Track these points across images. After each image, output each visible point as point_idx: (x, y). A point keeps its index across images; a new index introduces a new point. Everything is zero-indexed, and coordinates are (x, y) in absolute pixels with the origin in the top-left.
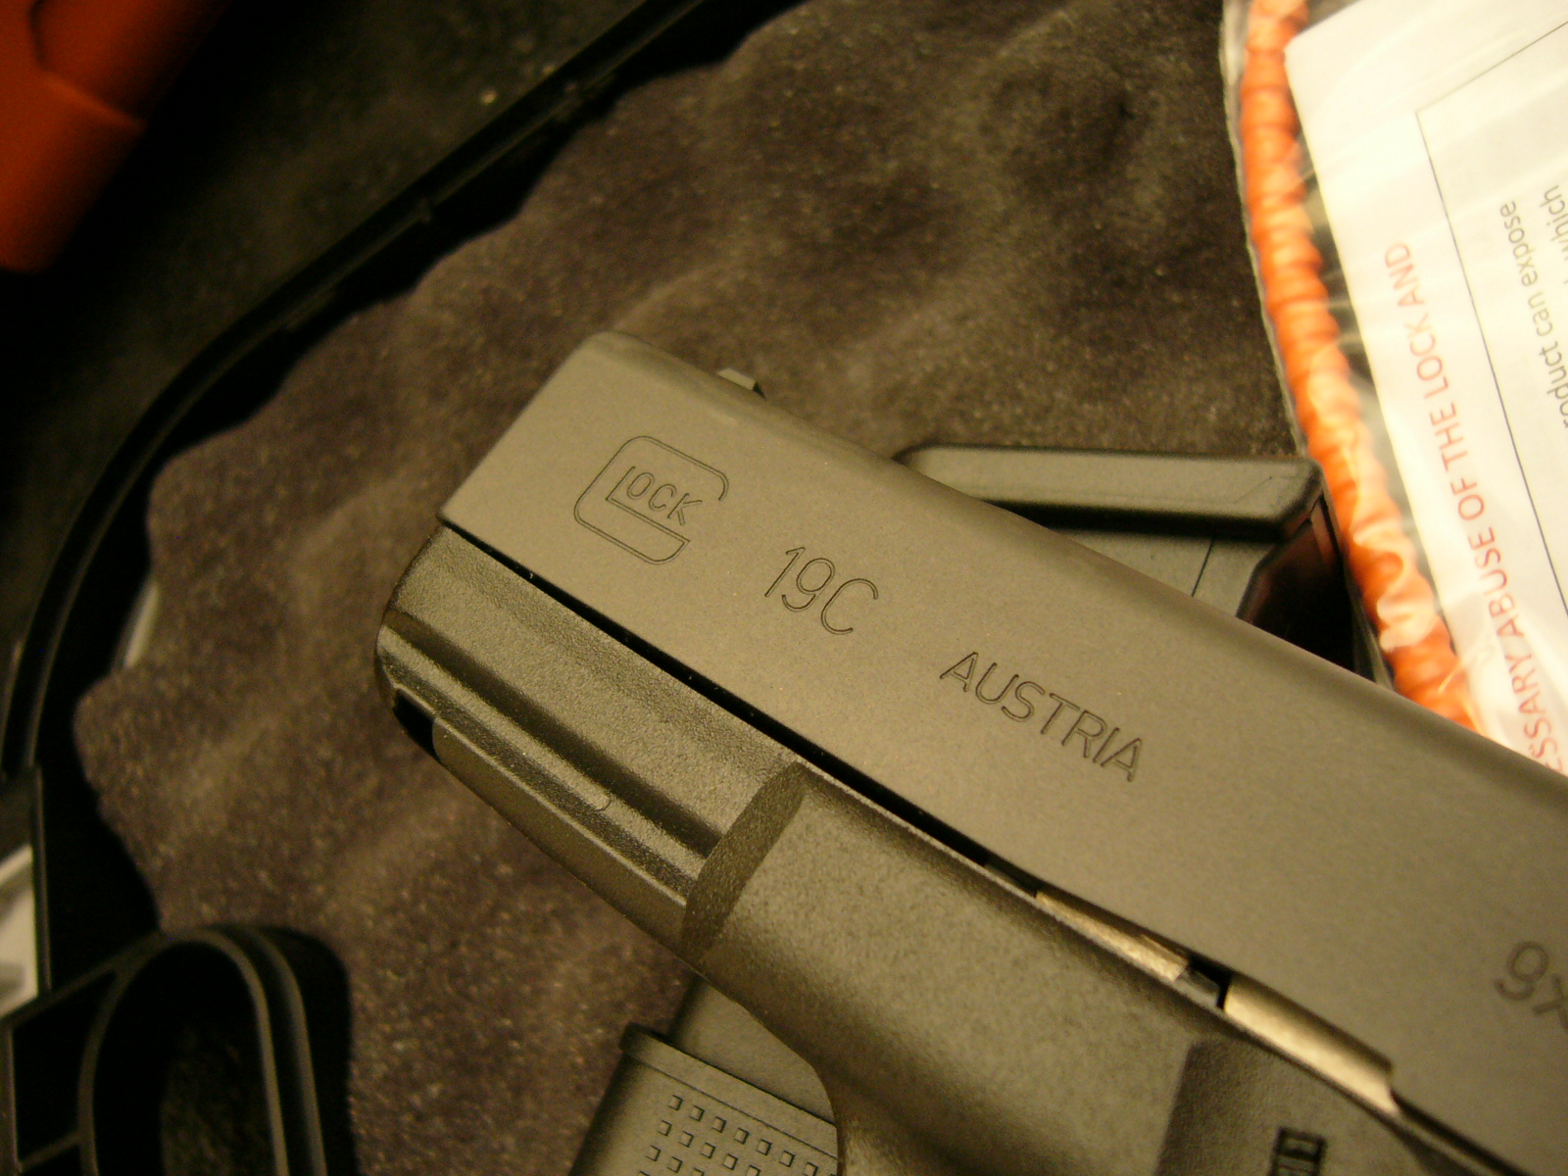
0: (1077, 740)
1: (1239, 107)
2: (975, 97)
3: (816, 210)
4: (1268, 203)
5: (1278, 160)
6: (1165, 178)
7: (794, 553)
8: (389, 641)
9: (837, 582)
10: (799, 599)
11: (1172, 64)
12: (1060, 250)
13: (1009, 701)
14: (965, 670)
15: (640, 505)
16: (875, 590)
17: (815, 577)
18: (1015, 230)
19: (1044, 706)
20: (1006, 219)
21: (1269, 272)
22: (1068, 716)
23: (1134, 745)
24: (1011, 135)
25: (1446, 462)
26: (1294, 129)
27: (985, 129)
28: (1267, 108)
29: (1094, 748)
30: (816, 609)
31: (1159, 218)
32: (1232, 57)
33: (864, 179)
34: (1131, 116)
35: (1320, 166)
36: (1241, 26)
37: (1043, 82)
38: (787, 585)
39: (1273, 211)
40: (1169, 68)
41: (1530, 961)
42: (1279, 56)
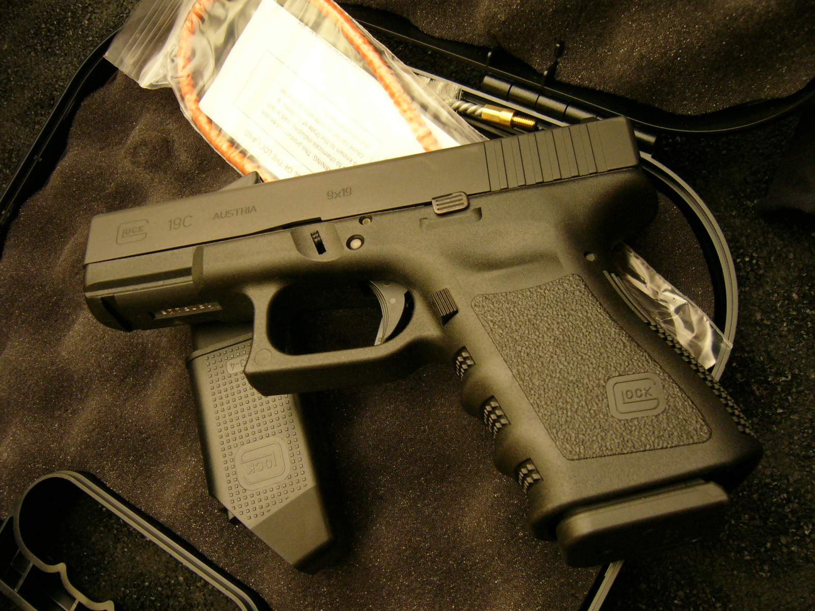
0: (244, 213)
1: (196, 124)
2: (125, 158)
3: (98, 206)
4: (214, 139)
5: (210, 129)
6: (186, 151)
7: (170, 221)
8: (89, 294)
9: (182, 220)
10: (177, 227)
11: (172, 126)
12: (171, 178)
13: (228, 215)
14: (217, 216)
15: (131, 234)
16: (191, 217)
17: (177, 222)
18: (157, 180)
19: (235, 212)
20: (152, 179)
21: (223, 153)
22: (240, 211)
23: (253, 207)
24: (142, 159)
25: (280, 165)
26: (210, 121)
27: (133, 163)
28: (203, 121)
29: (247, 211)
30: (182, 226)
31: (190, 161)
32: (188, 115)
33: (107, 191)
34: (170, 141)
35: (221, 126)
36: (186, 107)
37: (144, 143)
38: (173, 226)
39: (216, 140)
40: (171, 127)
41: (330, 193)
42: (199, 109)
